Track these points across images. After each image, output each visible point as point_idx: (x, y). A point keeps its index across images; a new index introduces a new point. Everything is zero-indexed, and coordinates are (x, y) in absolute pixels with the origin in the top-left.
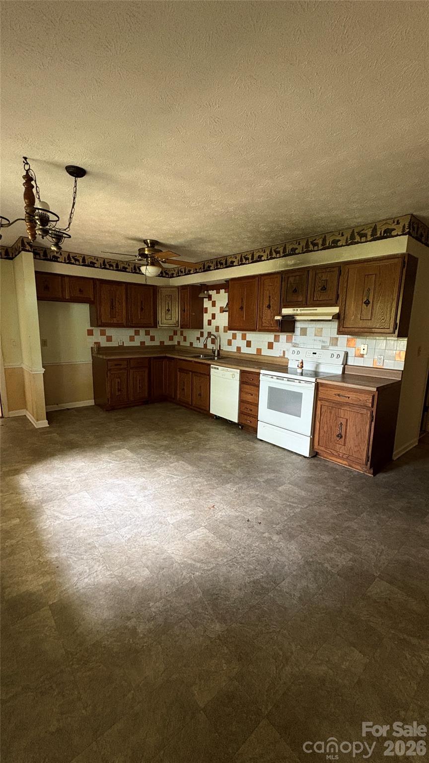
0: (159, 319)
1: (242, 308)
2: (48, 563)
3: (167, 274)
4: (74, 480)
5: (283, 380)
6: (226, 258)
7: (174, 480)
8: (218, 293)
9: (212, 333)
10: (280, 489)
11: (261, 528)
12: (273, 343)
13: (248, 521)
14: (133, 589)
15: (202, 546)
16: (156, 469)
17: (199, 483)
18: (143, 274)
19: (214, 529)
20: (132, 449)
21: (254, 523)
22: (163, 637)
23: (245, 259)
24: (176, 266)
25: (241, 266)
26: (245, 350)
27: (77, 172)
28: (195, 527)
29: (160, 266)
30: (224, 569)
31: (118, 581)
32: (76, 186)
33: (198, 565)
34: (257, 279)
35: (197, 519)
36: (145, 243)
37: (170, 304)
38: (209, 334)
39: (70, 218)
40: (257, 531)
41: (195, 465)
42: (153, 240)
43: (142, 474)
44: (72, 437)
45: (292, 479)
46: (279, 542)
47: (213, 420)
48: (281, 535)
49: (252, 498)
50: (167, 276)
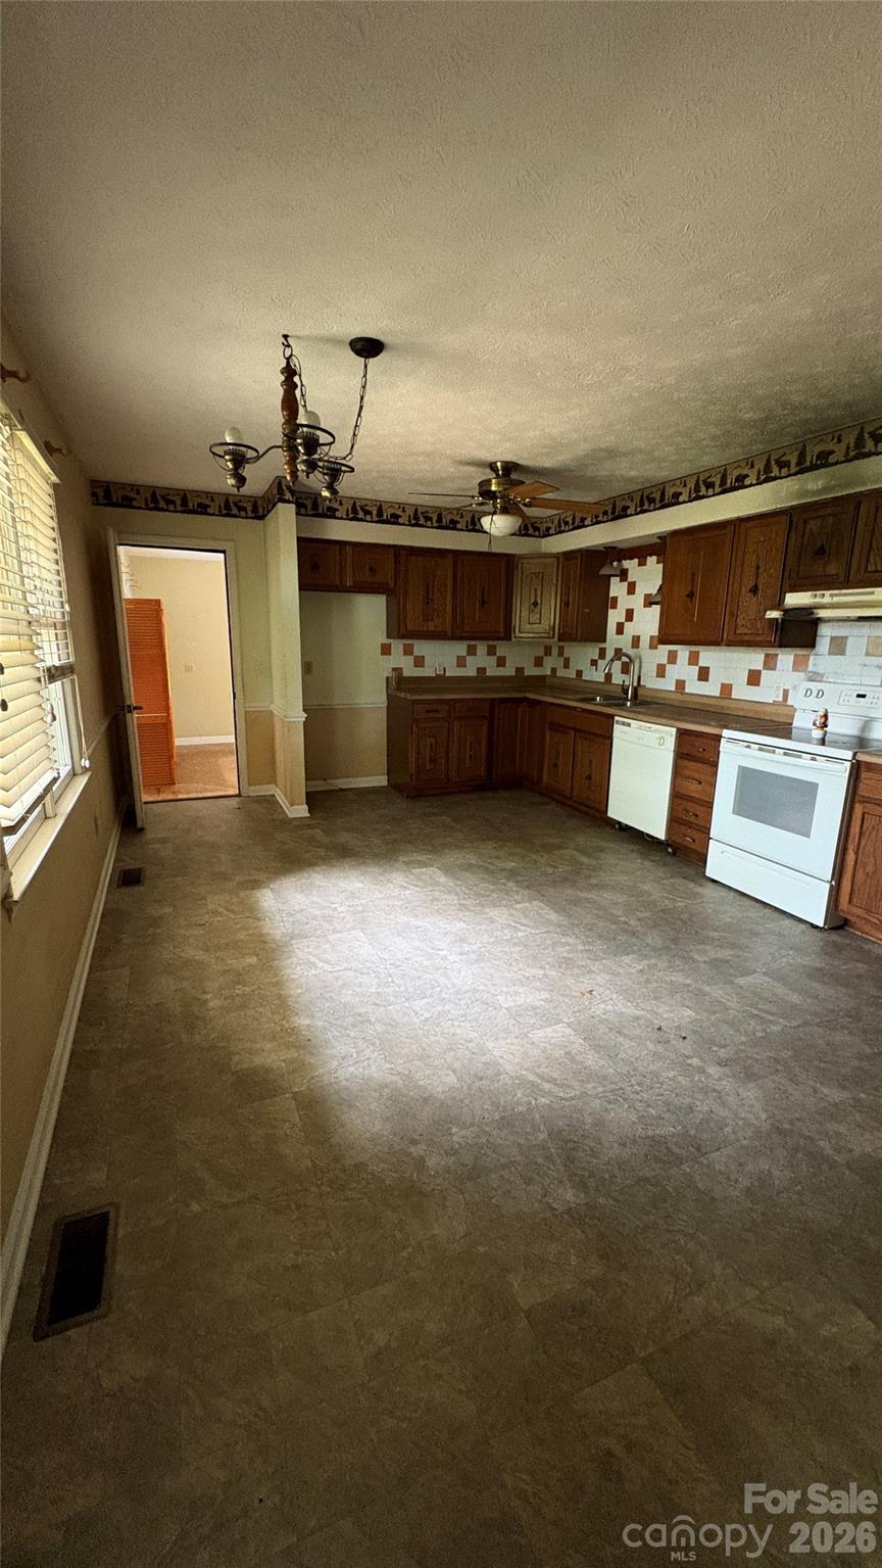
0: (516, 622)
1: (691, 595)
2: (294, 1031)
3: (536, 529)
4: (344, 909)
5: (774, 752)
6: (662, 486)
7: (520, 934)
8: (642, 563)
9: (624, 651)
10: (741, 981)
11: (686, 1048)
12: (760, 671)
13: (660, 1029)
14: (426, 1100)
15: (558, 1055)
16: (487, 910)
17: (569, 945)
18: (486, 532)
19: (588, 1033)
20: (447, 870)
21: (673, 1036)
22: (469, 1185)
23: (704, 486)
24: (556, 512)
25: (695, 502)
26: (694, 687)
27: (368, 348)
28: (549, 1020)
29: (521, 514)
30: (596, 1104)
31: (401, 1082)
32: (365, 376)
33: (547, 1086)
34: (730, 529)
35: (555, 1008)
36: (492, 469)
37: (539, 593)
38: (619, 653)
39: (354, 435)
40: (676, 1052)
41: (564, 911)
42: (506, 462)
43: (461, 915)
44: (345, 837)
45: (774, 966)
46: (720, 1079)
47: (613, 831)
48: (727, 1068)
49: (674, 989)
50: (537, 533)
